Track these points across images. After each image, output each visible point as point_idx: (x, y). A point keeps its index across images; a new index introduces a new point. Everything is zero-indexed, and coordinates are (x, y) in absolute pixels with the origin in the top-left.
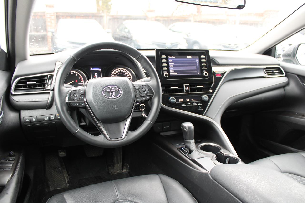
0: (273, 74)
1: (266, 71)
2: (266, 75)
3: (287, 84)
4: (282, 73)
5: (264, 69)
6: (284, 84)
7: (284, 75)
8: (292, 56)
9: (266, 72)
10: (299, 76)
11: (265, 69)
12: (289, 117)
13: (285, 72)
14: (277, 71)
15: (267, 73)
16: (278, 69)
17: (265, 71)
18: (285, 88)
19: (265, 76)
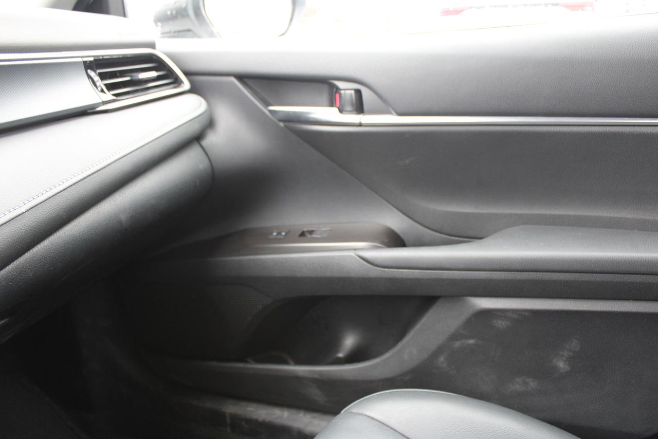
0: (139, 86)
1: (103, 76)
2: (109, 96)
3: (209, 124)
4: (177, 82)
5: (88, 66)
6: (195, 128)
7: (186, 85)
8: (191, 12)
9: (101, 84)
10: (243, 78)
11: (92, 69)
12: (252, 257)
13: (187, 74)
14: (154, 74)
15: (110, 87)
16: (156, 63)
17: (97, 78)
18: (206, 142)
19: (104, 103)
